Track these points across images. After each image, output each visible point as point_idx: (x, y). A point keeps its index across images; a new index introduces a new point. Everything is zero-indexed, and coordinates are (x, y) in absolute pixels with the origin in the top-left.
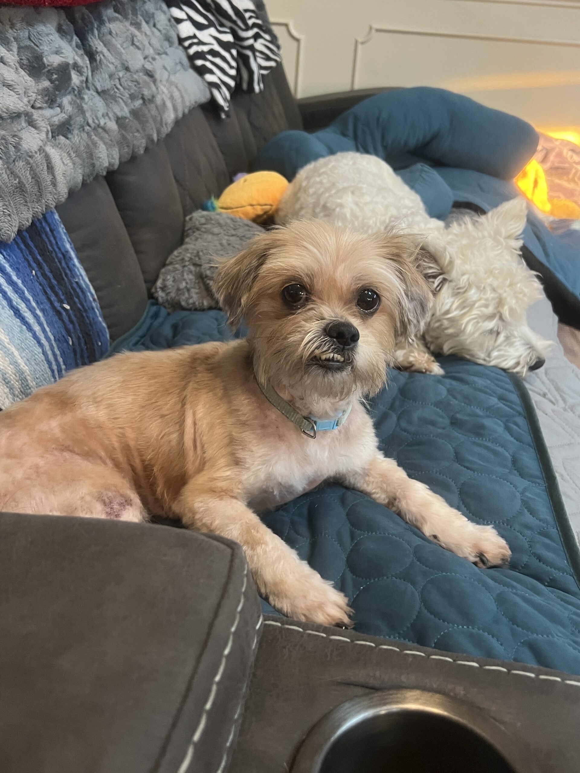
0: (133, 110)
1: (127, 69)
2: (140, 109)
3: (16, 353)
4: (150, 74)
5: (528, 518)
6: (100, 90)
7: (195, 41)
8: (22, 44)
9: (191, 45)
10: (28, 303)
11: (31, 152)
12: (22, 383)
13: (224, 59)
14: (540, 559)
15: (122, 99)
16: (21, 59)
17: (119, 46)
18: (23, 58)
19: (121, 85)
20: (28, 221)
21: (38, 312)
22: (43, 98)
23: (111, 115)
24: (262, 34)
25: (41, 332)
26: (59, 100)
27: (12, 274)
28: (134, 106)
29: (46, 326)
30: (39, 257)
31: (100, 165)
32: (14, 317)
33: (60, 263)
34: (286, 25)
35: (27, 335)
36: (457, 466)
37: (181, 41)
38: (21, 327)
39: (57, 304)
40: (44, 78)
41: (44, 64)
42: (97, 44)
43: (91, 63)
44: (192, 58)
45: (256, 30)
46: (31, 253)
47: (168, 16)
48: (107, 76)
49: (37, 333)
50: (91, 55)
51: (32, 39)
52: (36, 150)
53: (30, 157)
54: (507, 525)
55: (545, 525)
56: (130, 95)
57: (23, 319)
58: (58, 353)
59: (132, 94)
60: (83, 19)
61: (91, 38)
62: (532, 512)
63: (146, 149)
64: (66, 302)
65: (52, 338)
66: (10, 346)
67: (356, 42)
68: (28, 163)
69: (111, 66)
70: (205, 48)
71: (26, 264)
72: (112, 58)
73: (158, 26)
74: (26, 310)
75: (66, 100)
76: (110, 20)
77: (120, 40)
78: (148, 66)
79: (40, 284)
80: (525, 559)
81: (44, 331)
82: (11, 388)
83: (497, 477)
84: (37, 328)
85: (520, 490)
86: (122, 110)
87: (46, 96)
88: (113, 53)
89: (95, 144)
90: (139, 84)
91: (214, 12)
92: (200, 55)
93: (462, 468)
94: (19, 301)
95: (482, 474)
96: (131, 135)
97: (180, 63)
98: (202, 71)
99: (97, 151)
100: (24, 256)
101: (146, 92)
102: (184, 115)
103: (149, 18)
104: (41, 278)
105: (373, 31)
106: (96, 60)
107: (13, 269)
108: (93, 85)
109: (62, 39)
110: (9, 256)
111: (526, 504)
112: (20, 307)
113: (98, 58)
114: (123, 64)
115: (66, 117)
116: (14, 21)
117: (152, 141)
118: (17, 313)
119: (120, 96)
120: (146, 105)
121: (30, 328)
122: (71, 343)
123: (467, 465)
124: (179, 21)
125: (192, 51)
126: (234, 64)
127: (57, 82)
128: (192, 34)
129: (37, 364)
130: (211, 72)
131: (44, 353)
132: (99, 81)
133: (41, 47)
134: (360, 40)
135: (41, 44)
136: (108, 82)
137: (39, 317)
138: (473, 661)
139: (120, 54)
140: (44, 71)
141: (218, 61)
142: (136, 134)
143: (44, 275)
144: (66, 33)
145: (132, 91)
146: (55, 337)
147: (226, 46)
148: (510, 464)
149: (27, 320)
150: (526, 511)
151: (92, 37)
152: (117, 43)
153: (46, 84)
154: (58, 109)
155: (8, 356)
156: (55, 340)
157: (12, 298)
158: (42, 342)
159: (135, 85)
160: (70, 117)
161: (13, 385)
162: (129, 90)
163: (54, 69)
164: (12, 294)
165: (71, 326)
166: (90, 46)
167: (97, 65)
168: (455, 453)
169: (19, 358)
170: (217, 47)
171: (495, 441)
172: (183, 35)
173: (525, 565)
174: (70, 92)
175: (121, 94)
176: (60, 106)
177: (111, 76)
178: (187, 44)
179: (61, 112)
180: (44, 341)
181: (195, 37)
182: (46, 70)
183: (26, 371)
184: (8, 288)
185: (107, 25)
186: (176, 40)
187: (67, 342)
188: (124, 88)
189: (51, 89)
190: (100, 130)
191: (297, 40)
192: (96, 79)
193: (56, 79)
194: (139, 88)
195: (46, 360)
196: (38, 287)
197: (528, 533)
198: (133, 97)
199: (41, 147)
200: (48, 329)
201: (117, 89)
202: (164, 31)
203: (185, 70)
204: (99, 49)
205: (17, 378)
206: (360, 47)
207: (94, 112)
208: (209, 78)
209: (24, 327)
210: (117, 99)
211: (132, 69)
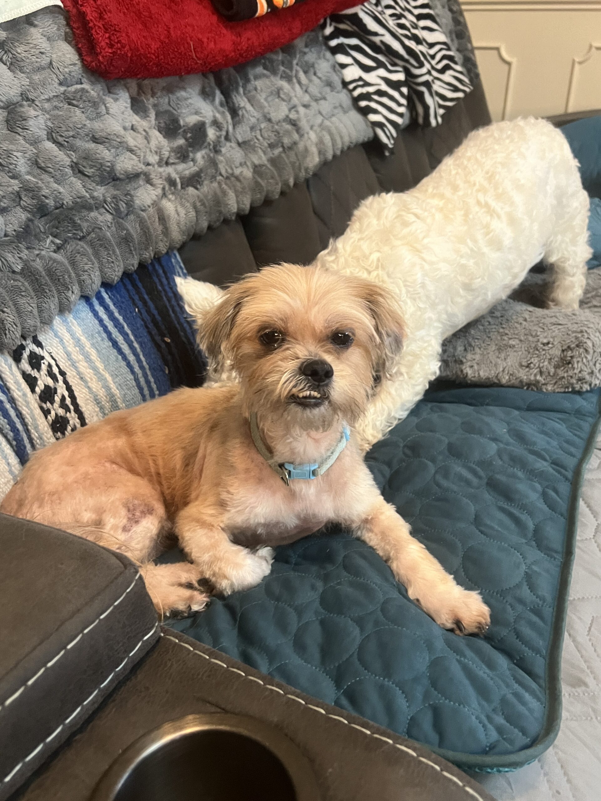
0: (271, 158)
1: (270, 120)
2: (279, 156)
3: (109, 379)
4: (294, 123)
5: (525, 592)
6: (240, 140)
7: (361, 83)
8: (161, 109)
9: (355, 88)
10: (126, 337)
11: (144, 207)
12: (112, 405)
13: (392, 98)
14: (518, 635)
15: (261, 148)
16: (159, 123)
17: (262, 101)
18: (161, 121)
19: (262, 136)
20: (133, 266)
21: (136, 345)
22: (176, 155)
23: (249, 164)
24: (453, 65)
25: (135, 361)
26: (191, 155)
27: (114, 311)
28: (273, 154)
29: (141, 356)
30: (146, 297)
31: (229, 211)
32: (112, 348)
33: (169, 301)
34: (498, 49)
35: (122, 364)
36: (473, 528)
37: (345, 84)
38: (116, 356)
39: (158, 338)
40: (180, 137)
41: (180, 125)
42: (241, 101)
43: (233, 118)
44: (356, 100)
45: (445, 62)
46: (138, 292)
47: (331, 62)
48: (248, 129)
49: (131, 363)
50: (234, 112)
51: (171, 104)
52: (150, 204)
53: (143, 211)
54: (501, 596)
55: (541, 603)
56: (269, 144)
57: (120, 351)
58: (152, 380)
59: (272, 143)
60: (229, 80)
61: (235, 96)
62: (532, 588)
63: (282, 193)
64: (168, 336)
65: (147, 367)
66: (104, 373)
67: (574, 61)
68: (138, 216)
69: (252, 119)
70: (371, 89)
71: (130, 302)
72: (255, 112)
73: (319, 74)
74: (124, 342)
75: (200, 156)
76: (256, 78)
77: (264, 95)
78: (293, 116)
79: (143, 320)
80: (504, 632)
81: (139, 361)
82: (102, 408)
83: (509, 546)
84: (131, 358)
85: (528, 561)
86: (260, 158)
87: (178, 153)
88: (256, 107)
89: (224, 193)
90: (279, 133)
91: (386, 53)
92: (367, 97)
93: (477, 531)
94: (118, 334)
95: (494, 541)
96: (266, 181)
97: (341, 106)
98: (366, 111)
99: (226, 199)
100: (129, 295)
101: (286, 141)
102: (334, 156)
103: (309, 67)
104: (145, 315)
105: (593, 50)
106: (238, 115)
107: (117, 307)
108: (235, 137)
109: (205, 100)
110: (114, 296)
111: (529, 578)
112: (118, 340)
113: (240, 113)
114: (265, 116)
115: (198, 169)
116: (156, 91)
117: (288, 186)
118: (115, 344)
119: (259, 146)
120: (285, 152)
121: (125, 358)
122: (167, 372)
123: (482, 529)
124: (343, 66)
125: (356, 93)
126: (403, 101)
127: (190, 140)
128: (357, 77)
129: (128, 389)
130: (375, 112)
131: (137, 380)
132: (240, 134)
133: (179, 111)
134: (577, 60)
135: (178, 108)
136: (249, 132)
137: (136, 349)
138: (322, 708)
139: (262, 107)
140: (179, 131)
141: (385, 100)
142: (270, 181)
143: (149, 312)
144: (208, 95)
145: (272, 141)
146: (150, 367)
147: (395, 85)
148: (530, 535)
149: (123, 351)
150: (525, 584)
151: (237, 95)
152: (261, 97)
153: (181, 142)
154: (192, 163)
155: (101, 381)
156: (150, 369)
157: (112, 331)
158: (136, 370)
159: (275, 135)
160: (201, 171)
161: (103, 405)
162: (269, 140)
163: (189, 129)
164: (112, 329)
165: (169, 358)
166: (233, 103)
167: (240, 120)
168: (476, 515)
169: (112, 382)
170: (384, 87)
171: (523, 507)
172: (348, 79)
173: (502, 639)
174: (206, 147)
175: (260, 144)
176: (193, 160)
177: (252, 128)
178: (351, 87)
179: (194, 165)
180: (137, 369)
181: (360, 79)
182: (182, 130)
183: (116, 395)
184: (109, 323)
185: (253, 82)
186: (339, 86)
187: (164, 372)
188: (264, 138)
189: (184, 147)
190: (233, 179)
191: (509, 64)
192: (237, 132)
193: (191, 137)
194: (279, 137)
195: (137, 386)
196: (140, 322)
197: (520, 608)
198: (272, 146)
199: (155, 201)
200: (143, 359)
201: (258, 139)
202: (324, 78)
203: (345, 112)
204: (242, 105)
205: (108, 400)
206: (577, 67)
207: (229, 162)
208: (373, 117)
209: (120, 357)
210: (256, 149)
211: (274, 119)
